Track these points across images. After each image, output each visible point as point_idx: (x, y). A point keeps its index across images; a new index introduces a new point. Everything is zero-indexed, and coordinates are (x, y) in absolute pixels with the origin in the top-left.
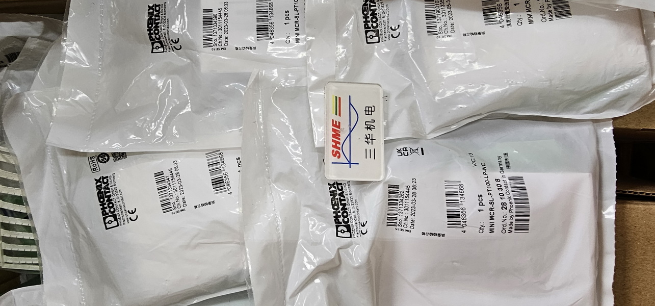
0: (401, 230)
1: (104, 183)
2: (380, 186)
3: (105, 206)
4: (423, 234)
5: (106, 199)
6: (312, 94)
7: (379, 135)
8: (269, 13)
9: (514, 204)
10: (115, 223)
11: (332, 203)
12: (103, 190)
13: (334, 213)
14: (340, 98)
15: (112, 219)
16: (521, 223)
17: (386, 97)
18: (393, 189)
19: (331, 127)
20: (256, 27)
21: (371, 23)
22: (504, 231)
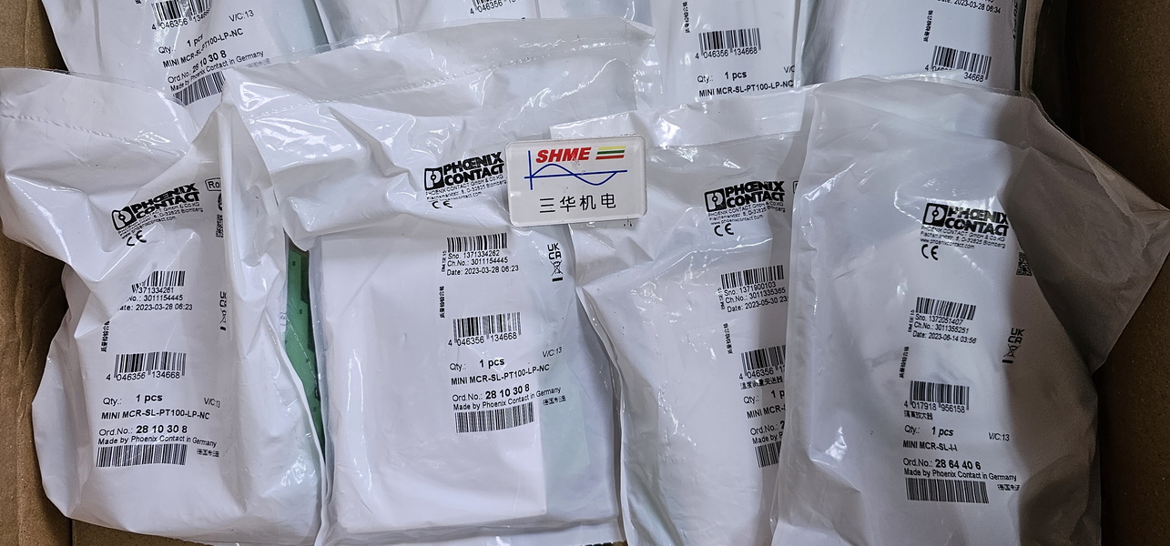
0: (444, 259)
2: (504, 222)
4: (442, 288)
7: (575, 216)
9: (495, 408)
14: (622, 157)
16: (468, 422)
17: (630, 224)
18: (501, 240)
19: (580, 146)
22: (455, 398)
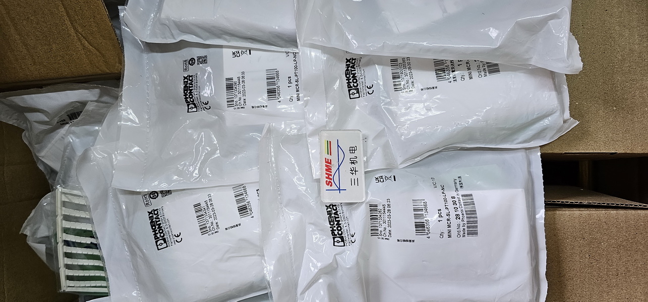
0: (382, 238)
1: (155, 214)
2: (364, 205)
3: (157, 232)
4: (398, 241)
5: (157, 227)
6: (310, 140)
7: (360, 167)
8: (276, 79)
9: (465, 215)
10: (165, 245)
11: (329, 220)
12: (154, 220)
13: (331, 227)
14: (330, 142)
15: (162, 242)
16: (472, 230)
17: (365, 139)
18: (373, 207)
19: (325, 164)
20: (267, 90)
21: (353, 83)
22: (459, 236)
